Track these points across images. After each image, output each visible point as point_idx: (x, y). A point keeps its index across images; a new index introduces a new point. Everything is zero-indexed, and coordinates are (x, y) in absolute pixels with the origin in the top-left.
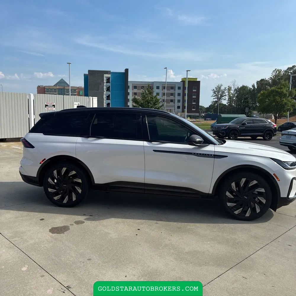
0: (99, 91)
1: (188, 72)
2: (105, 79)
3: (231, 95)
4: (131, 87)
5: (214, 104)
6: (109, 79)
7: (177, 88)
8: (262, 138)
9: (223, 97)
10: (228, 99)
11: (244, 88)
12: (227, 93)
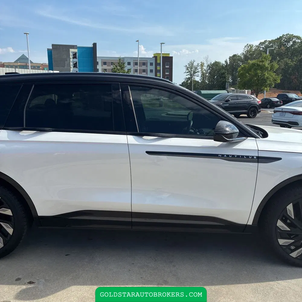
0: (66, 67)
1: (162, 44)
2: (71, 54)
3: (204, 72)
4: (100, 63)
5: (187, 81)
6: (76, 55)
7: (149, 64)
8: (246, 115)
9: (196, 74)
10: (202, 75)
11: (216, 64)
12: (200, 69)
